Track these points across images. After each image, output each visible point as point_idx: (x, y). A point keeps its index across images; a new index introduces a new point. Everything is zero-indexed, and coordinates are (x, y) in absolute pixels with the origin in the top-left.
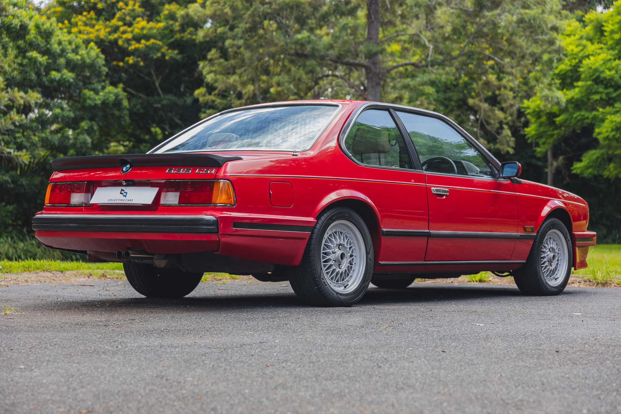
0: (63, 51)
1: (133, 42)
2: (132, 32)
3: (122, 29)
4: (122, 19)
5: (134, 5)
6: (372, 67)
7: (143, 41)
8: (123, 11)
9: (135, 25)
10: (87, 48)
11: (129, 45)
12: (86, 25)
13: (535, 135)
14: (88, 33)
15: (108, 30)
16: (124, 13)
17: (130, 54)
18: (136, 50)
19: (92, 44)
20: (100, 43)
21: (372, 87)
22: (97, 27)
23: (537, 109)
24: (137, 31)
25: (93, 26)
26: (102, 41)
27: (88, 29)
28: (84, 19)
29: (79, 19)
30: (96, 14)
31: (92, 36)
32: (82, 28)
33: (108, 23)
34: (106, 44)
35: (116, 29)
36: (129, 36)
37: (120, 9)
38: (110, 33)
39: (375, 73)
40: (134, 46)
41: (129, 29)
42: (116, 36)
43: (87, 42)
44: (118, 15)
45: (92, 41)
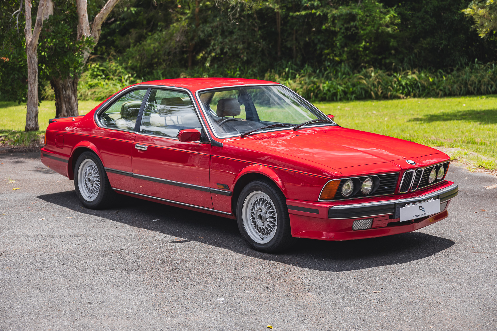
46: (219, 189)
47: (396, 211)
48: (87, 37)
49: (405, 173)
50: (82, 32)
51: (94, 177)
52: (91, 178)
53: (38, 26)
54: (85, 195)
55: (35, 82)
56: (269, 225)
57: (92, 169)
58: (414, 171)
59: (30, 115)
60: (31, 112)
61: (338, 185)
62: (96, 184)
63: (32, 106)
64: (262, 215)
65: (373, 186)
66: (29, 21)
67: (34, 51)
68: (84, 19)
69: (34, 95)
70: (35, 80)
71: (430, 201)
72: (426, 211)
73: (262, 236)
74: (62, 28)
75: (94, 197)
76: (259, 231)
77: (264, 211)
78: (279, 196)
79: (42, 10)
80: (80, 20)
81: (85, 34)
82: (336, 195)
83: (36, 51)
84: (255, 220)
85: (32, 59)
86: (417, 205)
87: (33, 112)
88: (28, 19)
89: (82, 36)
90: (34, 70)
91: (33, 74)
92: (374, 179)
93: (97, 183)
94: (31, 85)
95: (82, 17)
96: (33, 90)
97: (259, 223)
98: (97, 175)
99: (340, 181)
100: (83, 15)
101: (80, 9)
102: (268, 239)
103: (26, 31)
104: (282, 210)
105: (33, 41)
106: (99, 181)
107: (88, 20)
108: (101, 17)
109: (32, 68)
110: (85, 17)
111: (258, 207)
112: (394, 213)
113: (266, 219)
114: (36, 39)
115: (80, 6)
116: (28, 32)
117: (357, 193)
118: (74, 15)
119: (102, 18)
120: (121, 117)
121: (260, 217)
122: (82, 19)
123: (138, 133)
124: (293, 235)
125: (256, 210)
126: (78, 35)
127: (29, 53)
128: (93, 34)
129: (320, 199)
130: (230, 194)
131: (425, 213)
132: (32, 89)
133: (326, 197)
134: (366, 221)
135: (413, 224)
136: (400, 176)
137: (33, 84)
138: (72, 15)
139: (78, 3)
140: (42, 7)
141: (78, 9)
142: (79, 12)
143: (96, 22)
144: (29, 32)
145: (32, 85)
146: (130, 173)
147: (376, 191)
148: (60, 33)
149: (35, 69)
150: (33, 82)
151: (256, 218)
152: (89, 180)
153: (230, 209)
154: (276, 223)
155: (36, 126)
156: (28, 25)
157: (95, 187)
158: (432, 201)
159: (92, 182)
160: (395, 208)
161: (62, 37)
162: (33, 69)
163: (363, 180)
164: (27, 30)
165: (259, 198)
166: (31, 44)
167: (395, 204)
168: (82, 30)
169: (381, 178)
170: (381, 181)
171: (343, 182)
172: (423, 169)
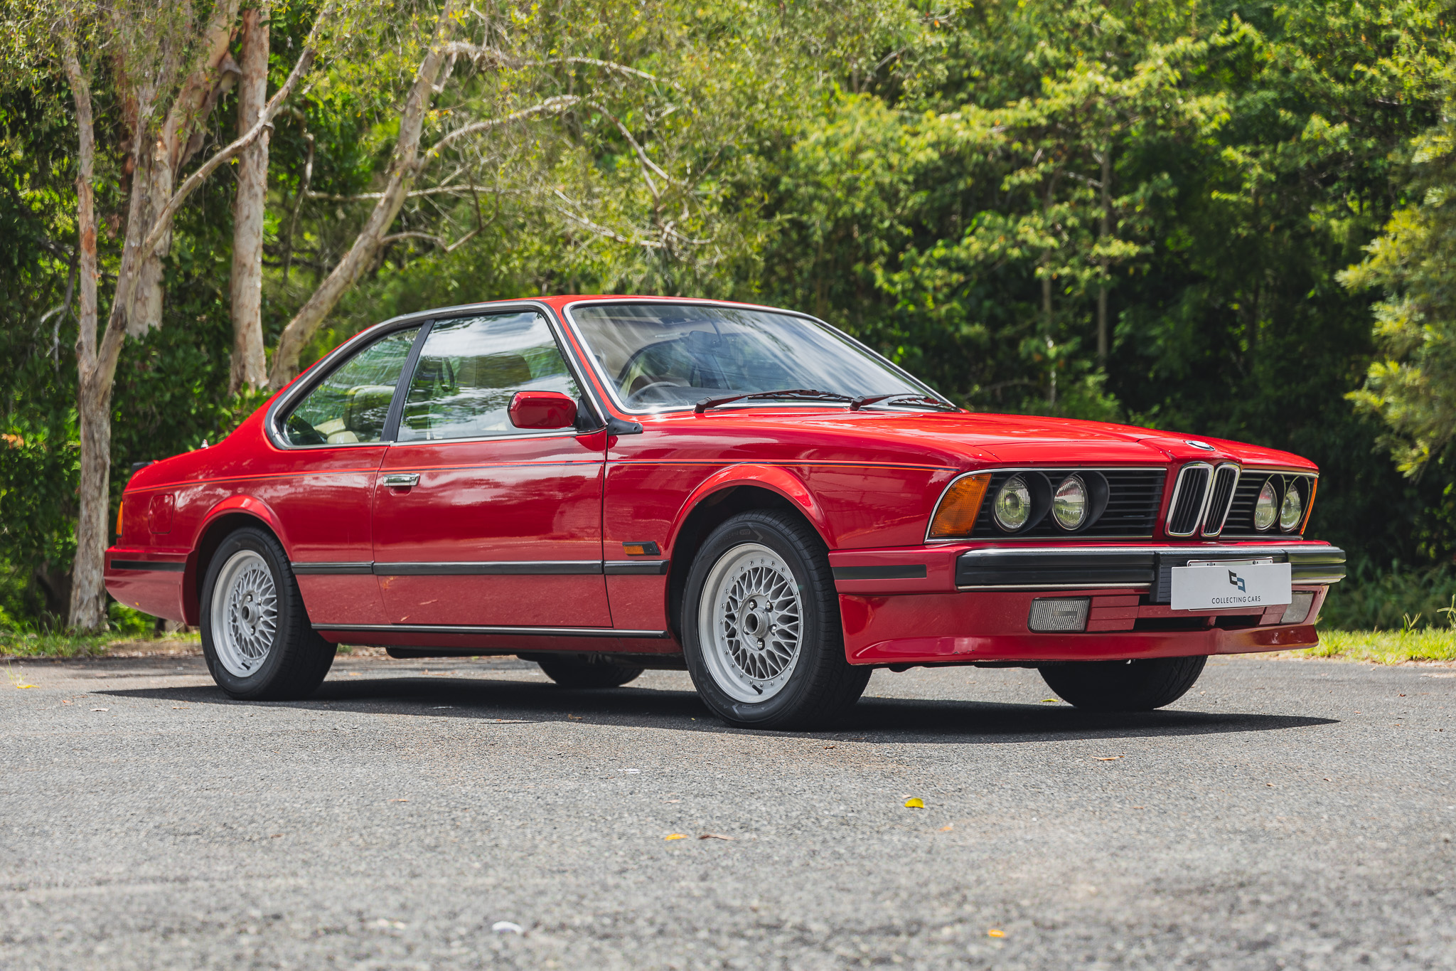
46: (631, 556)
47: (1160, 580)
48: (257, 388)
49: (1183, 471)
50: (243, 374)
51: (261, 604)
52: (251, 607)
53: (114, 328)
54: (233, 661)
55: (100, 494)
56: (778, 645)
57: (254, 581)
58: (1210, 467)
59: (83, 592)
60: (86, 583)
61: (983, 489)
62: (266, 623)
63: (89, 567)
64: (759, 614)
65: (1090, 504)
66: (88, 319)
67: (102, 404)
68: (250, 336)
69: (97, 535)
70: (100, 489)
71: (1260, 563)
72: (1251, 590)
73: (758, 682)
74: (184, 360)
75: (257, 664)
76: (748, 671)
77: (763, 605)
78: (806, 548)
79: (129, 281)
80: (240, 339)
81: (253, 380)
82: (977, 524)
83: (107, 405)
84: (738, 637)
85: (94, 427)
86: (1222, 568)
87: (90, 583)
88: (88, 314)
89: (242, 384)
90: (99, 460)
91: (96, 470)
92: (1090, 482)
93: (268, 619)
94: (87, 504)
95: (244, 331)
96: (94, 520)
97: (749, 643)
98: (267, 596)
99: (988, 478)
100: (249, 325)
101: (238, 307)
102: (774, 686)
103: (80, 347)
104: (818, 586)
105: (100, 375)
106: (274, 614)
107: (261, 339)
108: (301, 328)
109: (93, 455)
110: (255, 331)
111: (747, 594)
112: (1154, 582)
113: (770, 628)
114: (107, 368)
115: (241, 300)
116: (85, 350)
117: (1040, 525)
118: (222, 328)
119: (302, 333)
120: (343, 427)
121: (752, 622)
122: (244, 336)
123: (391, 443)
124: (849, 659)
125: (739, 605)
126: (233, 381)
127: (88, 409)
128: (275, 379)
129: (930, 537)
130: (662, 570)
131: (1246, 595)
132: (90, 517)
133: (947, 528)
134: (1068, 606)
135: (1213, 631)
136: (1167, 478)
137: (93, 499)
138: (215, 327)
139: (234, 292)
140: (130, 274)
141: (234, 308)
142: (238, 316)
143: (287, 345)
144: (90, 351)
145: (92, 505)
146: (364, 564)
147: (1098, 523)
148: (177, 373)
149: (102, 458)
150: (96, 494)
151: (739, 631)
152: (246, 612)
153: (662, 617)
154: (800, 635)
155: (97, 625)
156: (88, 331)
157: (262, 633)
158: (1267, 563)
159: (252, 621)
160: (1157, 568)
161: (182, 385)
162: (96, 458)
163: (1059, 478)
164: (84, 346)
165: (748, 568)
166: (93, 385)
167: (1157, 555)
168: (244, 367)
169: (1111, 482)
170: (1112, 490)
171: (997, 482)
172: (1238, 471)
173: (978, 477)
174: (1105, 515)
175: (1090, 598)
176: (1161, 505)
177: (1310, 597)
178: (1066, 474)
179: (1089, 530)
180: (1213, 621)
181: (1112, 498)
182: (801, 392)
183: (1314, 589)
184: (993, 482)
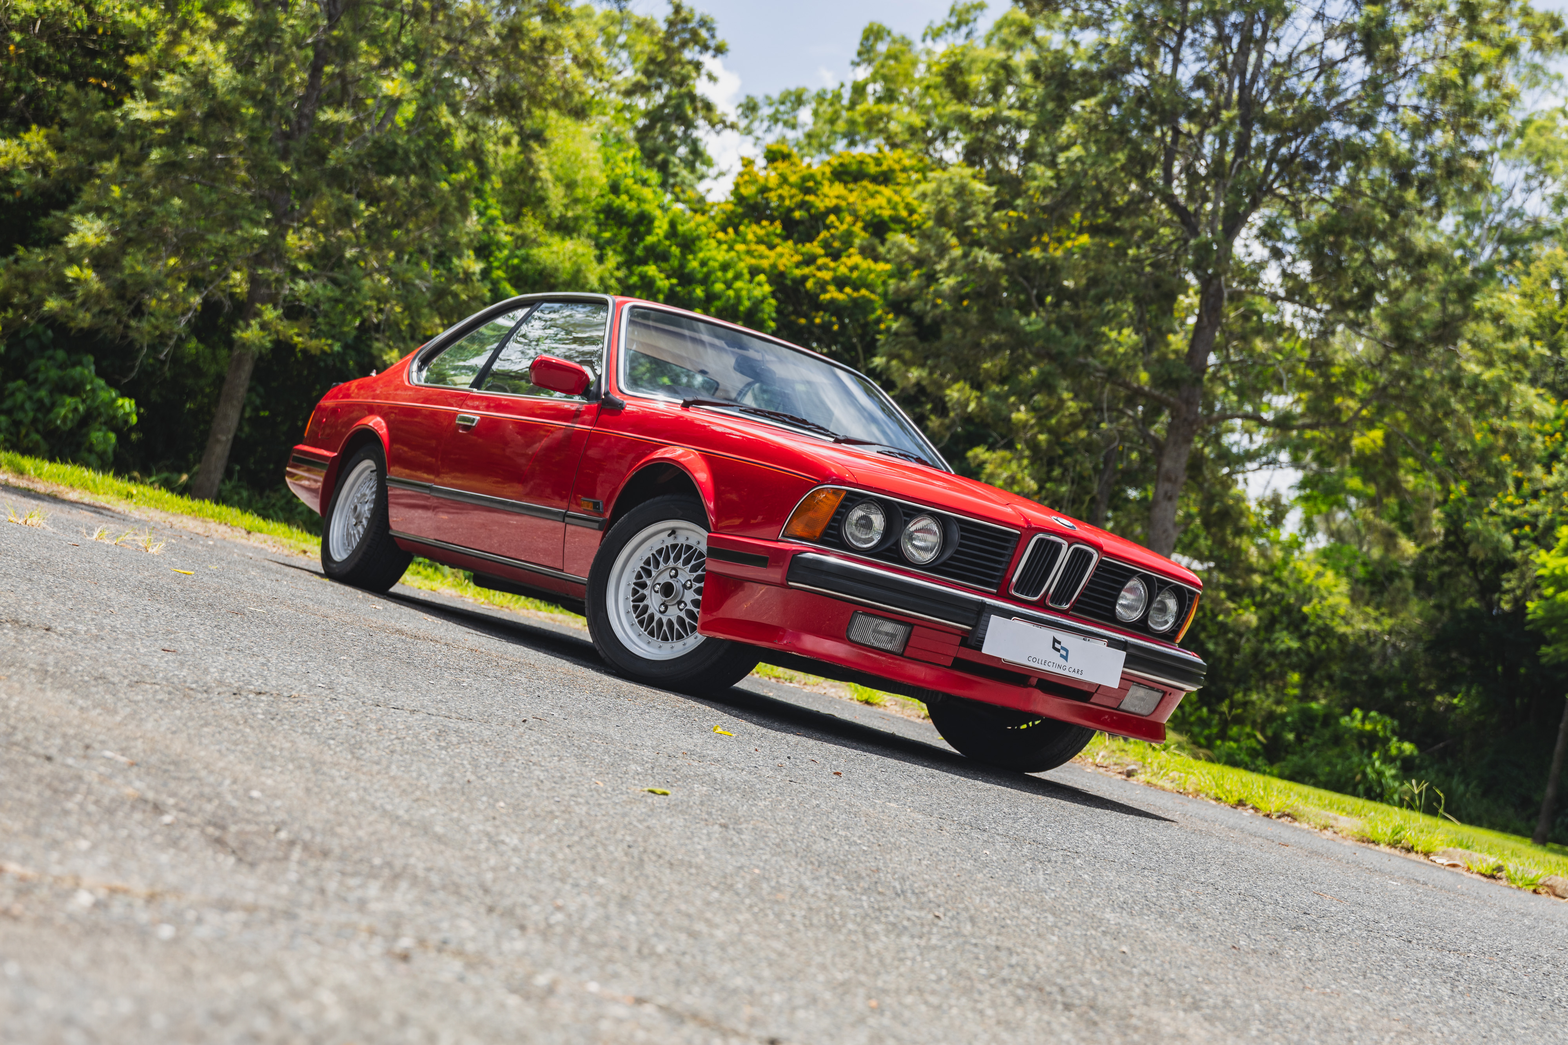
0: (707, 275)
1: (831, 288)
2: (834, 270)
3: (820, 261)
4: (826, 245)
5: (854, 224)
6: (1184, 408)
7: (848, 290)
8: (833, 231)
9: (844, 259)
10: (751, 281)
11: (824, 291)
12: (760, 241)
13: (1543, 618)
14: (761, 257)
15: (797, 258)
16: (832, 235)
17: (818, 306)
18: (832, 301)
19: (762, 278)
20: (777, 278)
21: (1175, 443)
22: (779, 249)
23: (1558, 572)
24: (843, 270)
25: (771, 247)
26: (782, 275)
27: (762, 248)
28: (761, 232)
29: (752, 231)
30: (784, 228)
31: (765, 264)
32: (754, 247)
33: (800, 246)
34: (789, 282)
35: (810, 260)
36: (826, 275)
37: (828, 228)
38: (798, 265)
39: (1185, 420)
40: (832, 293)
41: (832, 265)
42: (806, 271)
43: (754, 271)
44: (824, 234)
45: (763, 271)
49: (1036, 539)
58: (1064, 543)
61: (837, 504)
72: (1075, 663)
82: (825, 533)
84: (645, 593)
86: (1050, 634)
92: (944, 523)
99: (844, 495)
112: (976, 629)
117: (888, 551)
129: (783, 535)
131: (1067, 665)
133: (800, 531)
134: (888, 627)
135: (1031, 689)
136: (1020, 541)
147: (944, 564)
158: (1102, 645)
160: (980, 614)
163: (913, 513)
167: (983, 604)
169: (962, 529)
170: (963, 537)
171: (852, 500)
172: (1096, 556)
173: (836, 492)
174: (951, 558)
175: (912, 625)
176: (1010, 563)
177: (1158, 696)
178: (921, 512)
179: (933, 568)
180: (1034, 681)
181: (961, 545)
182: (791, 418)
183: (1169, 690)
184: (846, 499)
